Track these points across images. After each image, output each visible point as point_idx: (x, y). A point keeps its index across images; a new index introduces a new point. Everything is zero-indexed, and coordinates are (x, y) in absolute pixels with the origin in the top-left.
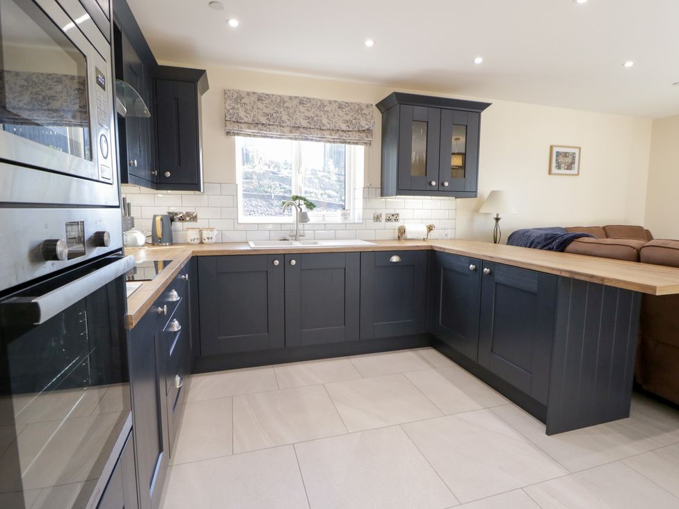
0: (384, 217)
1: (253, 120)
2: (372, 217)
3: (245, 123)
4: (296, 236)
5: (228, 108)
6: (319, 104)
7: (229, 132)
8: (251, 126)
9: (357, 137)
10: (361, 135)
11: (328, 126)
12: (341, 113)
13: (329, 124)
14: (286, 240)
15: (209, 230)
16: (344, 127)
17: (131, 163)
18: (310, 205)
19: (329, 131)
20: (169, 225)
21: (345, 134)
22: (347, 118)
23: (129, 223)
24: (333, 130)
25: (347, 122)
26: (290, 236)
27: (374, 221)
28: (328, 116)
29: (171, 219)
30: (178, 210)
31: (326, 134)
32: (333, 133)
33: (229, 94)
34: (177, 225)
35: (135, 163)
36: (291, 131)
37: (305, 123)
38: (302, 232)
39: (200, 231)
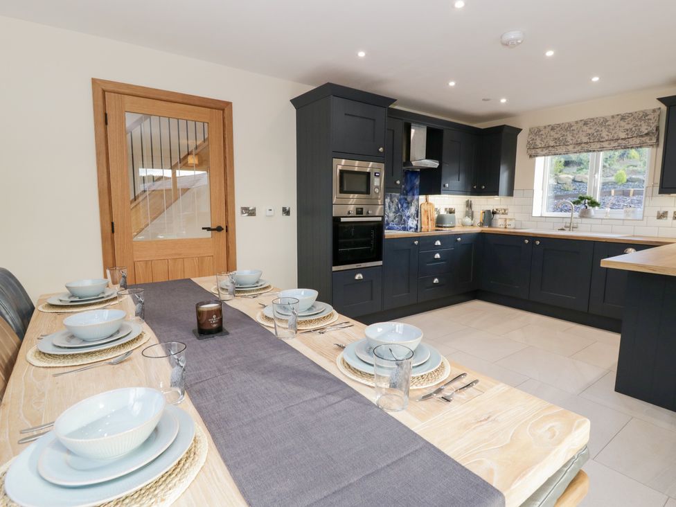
0: (671, 214)
1: (545, 145)
2: (656, 215)
4: (569, 227)
5: (529, 140)
6: (601, 121)
7: (530, 156)
8: (544, 150)
9: (638, 142)
10: (643, 139)
11: (607, 138)
12: (622, 123)
13: (608, 135)
14: (563, 230)
15: (511, 219)
16: (623, 135)
17: (444, 186)
18: (593, 204)
19: (608, 142)
20: (489, 216)
21: (624, 142)
22: (628, 127)
23: (470, 213)
24: (613, 140)
25: (628, 130)
26: (565, 227)
27: (658, 218)
28: (609, 129)
29: (494, 213)
30: (498, 207)
31: (605, 144)
32: (612, 142)
33: (532, 130)
34: (497, 216)
35: (447, 185)
36: (574, 148)
37: (585, 139)
38: (575, 225)
39: (506, 220)
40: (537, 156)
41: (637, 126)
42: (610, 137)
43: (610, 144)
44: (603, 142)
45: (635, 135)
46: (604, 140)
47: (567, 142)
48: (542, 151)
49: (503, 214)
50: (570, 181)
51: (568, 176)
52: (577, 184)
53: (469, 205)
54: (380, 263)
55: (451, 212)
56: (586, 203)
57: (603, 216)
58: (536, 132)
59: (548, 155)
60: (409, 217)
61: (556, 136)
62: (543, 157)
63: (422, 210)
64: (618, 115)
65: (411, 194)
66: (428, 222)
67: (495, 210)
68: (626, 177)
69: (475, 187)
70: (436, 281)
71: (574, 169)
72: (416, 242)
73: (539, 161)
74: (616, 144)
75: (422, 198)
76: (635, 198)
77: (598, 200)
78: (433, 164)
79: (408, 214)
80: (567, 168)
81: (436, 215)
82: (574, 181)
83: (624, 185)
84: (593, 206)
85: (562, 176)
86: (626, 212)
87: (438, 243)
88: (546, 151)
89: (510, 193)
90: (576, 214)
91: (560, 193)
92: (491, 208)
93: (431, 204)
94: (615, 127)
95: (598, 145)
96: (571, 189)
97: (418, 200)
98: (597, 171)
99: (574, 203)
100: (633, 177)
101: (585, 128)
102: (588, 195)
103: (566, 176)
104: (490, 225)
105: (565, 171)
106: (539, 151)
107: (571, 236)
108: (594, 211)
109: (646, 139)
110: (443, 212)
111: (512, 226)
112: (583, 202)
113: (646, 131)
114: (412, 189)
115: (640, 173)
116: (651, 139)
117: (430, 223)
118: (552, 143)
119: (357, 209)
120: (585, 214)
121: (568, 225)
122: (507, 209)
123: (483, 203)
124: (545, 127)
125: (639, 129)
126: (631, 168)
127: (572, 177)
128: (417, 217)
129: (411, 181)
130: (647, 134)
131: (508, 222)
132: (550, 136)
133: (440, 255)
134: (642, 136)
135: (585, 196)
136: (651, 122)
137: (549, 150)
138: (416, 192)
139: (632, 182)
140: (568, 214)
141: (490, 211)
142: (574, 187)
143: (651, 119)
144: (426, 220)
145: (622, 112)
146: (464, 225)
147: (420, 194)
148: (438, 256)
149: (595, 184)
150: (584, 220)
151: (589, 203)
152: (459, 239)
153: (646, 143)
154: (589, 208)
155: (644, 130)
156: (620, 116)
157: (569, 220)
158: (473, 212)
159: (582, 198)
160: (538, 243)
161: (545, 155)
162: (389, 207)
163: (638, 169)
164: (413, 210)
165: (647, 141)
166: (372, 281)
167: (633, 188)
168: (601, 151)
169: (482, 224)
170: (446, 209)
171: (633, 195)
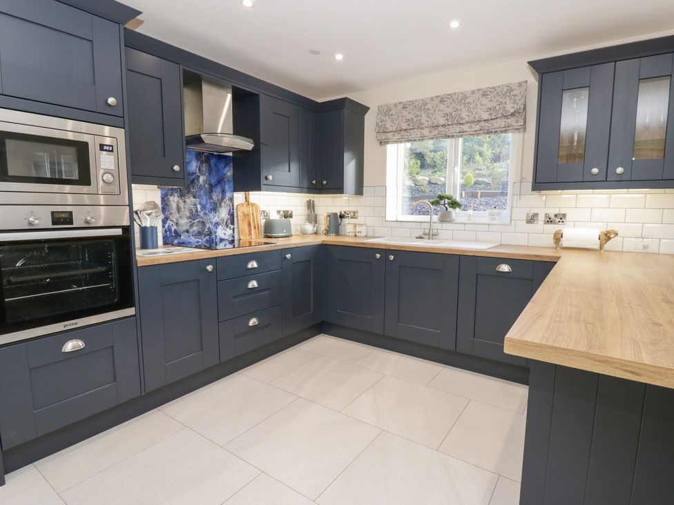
0: (542, 217)
1: (397, 128)
2: (525, 218)
3: (391, 132)
4: (429, 235)
5: (378, 121)
6: (460, 98)
7: (381, 142)
8: (396, 134)
9: (503, 124)
10: (508, 121)
11: (467, 119)
12: (484, 101)
13: (468, 116)
14: (422, 238)
15: (361, 225)
16: (485, 116)
17: (266, 178)
18: (454, 204)
19: (469, 124)
20: (336, 221)
21: (487, 124)
22: (490, 105)
23: (313, 218)
24: (474, 122)
25: (491, 109)
26: (424, 234)
27: (527, 223)
28: (469, 108)
29: (342, 217)
30: (347, 209)
31: (465, 128)
32: (473, 125)
33: (381, 109)
34: (346, 221)
35: (270, 177)
36: (430, 132)
37: (442, 121)
38: (435, 231)
39: (355, 225)
40: (388, 143)
41: (501, 103)
42: (471, 118)
43: (471, 127)
44: (462, 124)
45: (500, 115)
46: (464, 121)
47: (422, 124)
48: (394, 135)
49: (352, 218)
50: (426, 182)
51: (423, 177)
52: (433, 185)
53: (311, 206)
54: (131, 311)
55: (288, 215)
56: (444, 203)
57: (464, 220)
58: (386, 111)
59: (401, 142)
60: (217, 224)
61: (409, 117)
62: (396, 145)
63: (240, 213)
64: (479, 90)
65: (219, 189)
66: (250, 231)
67: (343, 213)
68: (473, 180)
69: (314, 182)
70: (253, 322)
71: (429, 171)
72: (210, 268)
73: (391, 148)
74: (478, 127)
75: (239, 197)
76: (483, 200)
77: (458, 199)
78: (246, 144)
79: (215, 220)
80: (423, 170)
81: (263, 221)
82: (430, 183)
83: (472, 187)
84: (454, 208)
85: (419, 178)
86: (491, 214)
87: (253, 264)
88: (398, 136)
89: (359, 190)
90: (435, 218)
91: (416, 194)
92: (338, 211)
93: (253, 205)
94: (476, 106)
95: (458, 129)
96: (427, 190)
97: (231, 199)
98: (456, 164)
99: (433, 203)
100: (480, 179)
101: (442, 106)
102: (447, 193)
103: (422, 177)
104: (337, 233)
105: (421, 173)
106: (390, 135)
107: (432, 249)
108: (456, 213)
109: (512, 121)
110: (274, 216)
111: (363, 234)
112: (442, 202)
113: (512, 111)
114: (220, 181)
115: (484, 176)
116: (517, 121)
117: (253, 232)
118: (404, 126)
119: (53, 213)
120: (445, 219)
121: (427, 231)
122: (357, 212)
123: (327, 204)
124: (396, 105)
125: (504, 108)
126: (477, 172)
127: (427, 179)
128: (233, 223)
129: (218, 171)
130: (512, 115)
131: (358, 229)
132: (402, 116)
133: (258, 283)
134: (506, 117)
135: (444, 194)
136: (517, 98)
137: (402, 134)
138: (228, 186)
139: (479, 184)
140: (426, 218)
141: (336, 214)
142: (430, 189)
143: (517, 96)
144: (246, 227)
145: (484, 86)
146: (304, 233)
147: (236, 190)
148: (253, 284)
149: (454, 179)
150: (445, 226)
151: (449, 204)
152: (288, 256)
153: (512, 126)
154: (450, 209)
155: (510, 108)
156: (481, 92)
157: (427, 226)
158: (316, 216)
159: (441, 198)
160: (392, 257)
161: (396, 142)
162: (179, 209)
163: (483, 172)
164: (223, 213)
165: (513, 123)
166: (112, 346)
167: (480, 190)
168: (461, 136)
169: (327, 232)
170: (279, 212)
171: (481, 197)
